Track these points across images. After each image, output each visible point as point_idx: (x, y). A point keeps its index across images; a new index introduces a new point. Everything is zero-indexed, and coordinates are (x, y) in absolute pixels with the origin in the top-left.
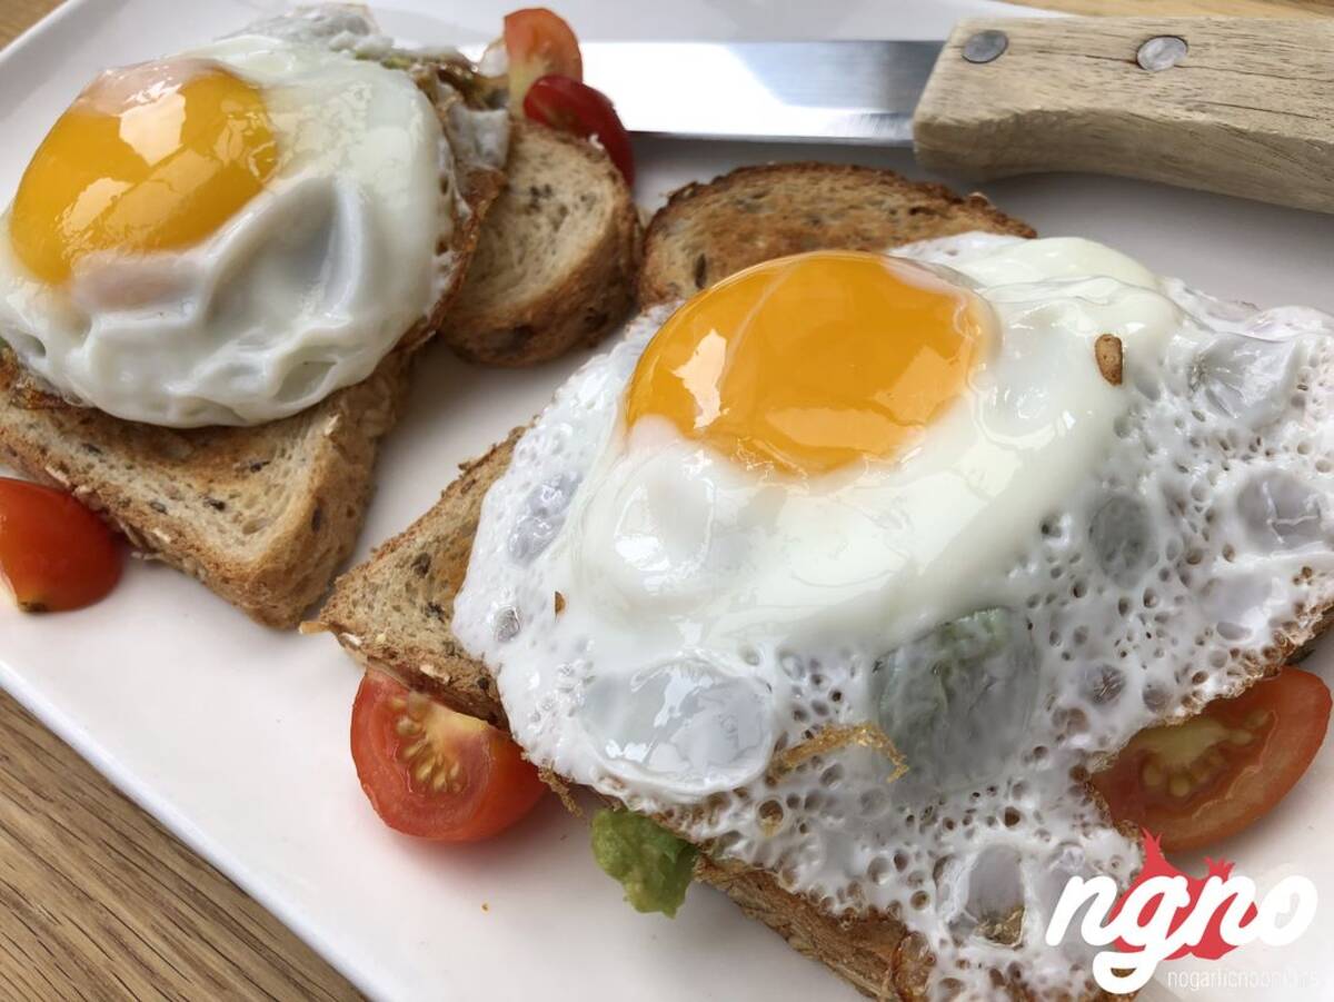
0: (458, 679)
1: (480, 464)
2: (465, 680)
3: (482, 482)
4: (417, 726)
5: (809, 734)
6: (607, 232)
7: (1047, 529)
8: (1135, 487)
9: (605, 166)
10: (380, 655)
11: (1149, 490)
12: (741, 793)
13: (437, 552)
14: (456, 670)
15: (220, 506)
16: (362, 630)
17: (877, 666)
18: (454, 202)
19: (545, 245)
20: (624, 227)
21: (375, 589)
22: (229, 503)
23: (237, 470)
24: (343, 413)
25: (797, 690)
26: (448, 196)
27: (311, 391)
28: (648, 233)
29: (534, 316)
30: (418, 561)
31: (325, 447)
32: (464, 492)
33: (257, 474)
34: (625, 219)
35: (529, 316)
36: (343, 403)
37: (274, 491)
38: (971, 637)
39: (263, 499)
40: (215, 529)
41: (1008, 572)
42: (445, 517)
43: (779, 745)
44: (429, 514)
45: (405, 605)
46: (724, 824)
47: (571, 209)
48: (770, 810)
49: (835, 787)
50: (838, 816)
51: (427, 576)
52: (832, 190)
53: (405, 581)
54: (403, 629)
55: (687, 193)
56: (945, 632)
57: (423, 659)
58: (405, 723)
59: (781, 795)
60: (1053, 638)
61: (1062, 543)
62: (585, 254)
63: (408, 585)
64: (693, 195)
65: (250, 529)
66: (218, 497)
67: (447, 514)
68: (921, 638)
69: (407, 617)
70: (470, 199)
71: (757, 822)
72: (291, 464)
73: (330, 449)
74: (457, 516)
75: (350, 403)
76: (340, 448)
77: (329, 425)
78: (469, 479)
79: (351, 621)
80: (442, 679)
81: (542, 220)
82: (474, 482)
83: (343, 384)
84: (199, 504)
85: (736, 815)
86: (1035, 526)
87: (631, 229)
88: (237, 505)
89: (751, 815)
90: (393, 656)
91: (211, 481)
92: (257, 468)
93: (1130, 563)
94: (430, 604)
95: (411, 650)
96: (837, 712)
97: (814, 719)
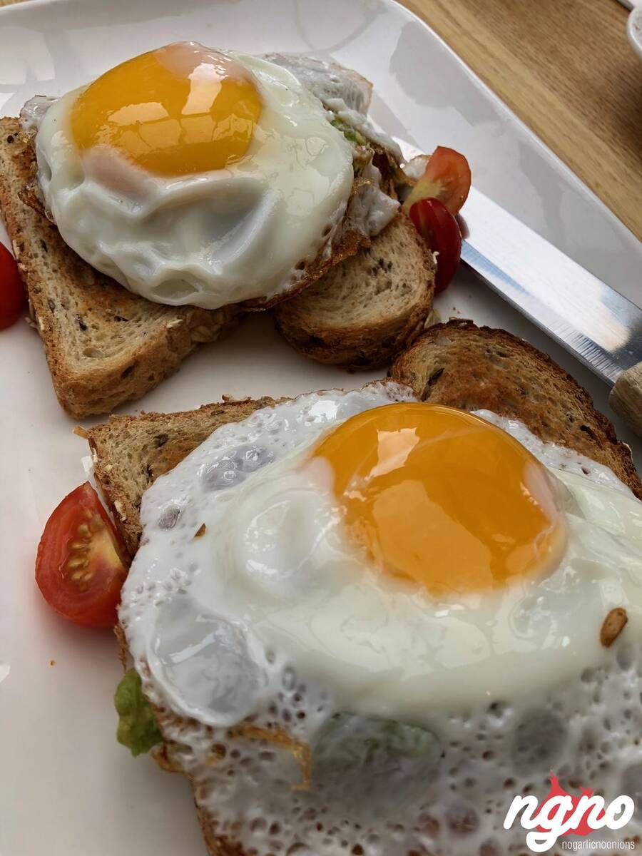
0: (130, 523)
1: (233, 404)
2: (133, 527)
3: (227, 415)
4: (89, 534)
5: (270, 725)
6: (402, 316)
7: (495, 708)
8: (568, 718)
9: (429, 275)
10: (101, 477)
11: (576, 725)
12: (210, 729)
13: (174, 439)
14: (131, 517)
15: (83, 328)
16: (103, 455)
17: (337, 716)
18: (325, 244)
19: (363, 298)
20: (413, 319)
21: (127, 436)
22: (90, 329)
23: (107, 313)
24: (185, 320)
25: (281, 696)
26: (324, 239)
27: (176, 297)
28: (424, 332)
29: (326, 337)
30: (160, 437)
31: (161, 334)
32: (213, 414)
33: (116, 323)
34: (418, 315)
35: (324, 335)
36: (189, 315)
37: (117, 339)
38: (403, 739)
39: (108, 340)
40: (70, 340)
41: (452, 716)
42: (193, 421)
43: (249, 719)
44: (185, 413)
45: (135, 457)
46: (187, 738)
47: (393, 287)
48: (219, 750)
49: (265, 764)
50: (256, 779)
51: (159, 448)
52: (547, 381)
53: (145, 443)
54: (124, 471)
55: (462, 324)
56: (391, 725)
57: (121, 497)
58: (84, 527)
59: (231, 746)
60: (453, 772)
61: (497, 723)
62: (380, 321)
63: (145, 447)
64: (465, 328)
65: (89, 353)
66: (86, 322)
67: (195, 421)
68: (374, 719)
69: (131, 465)
70: (336, 248)
71: (207, 751)
72: (137, 330)
73: (163, 336)
74: (199, 426)
75: (193, 317)
76: (170, 339)
77: (173, 322)
78: (221, 408)
79: (101, 445)
80: (122, 517)
81: (373, 282)
82: (223, 412)
83: (196, 305)
84: (73, 319)
85: (198, 739)
86: (488, 703)
87: (417, 323)
88: (92, 333)
89: (206, 745)
90: (108, 483)
91: (90, 310)
92: (118, 319)
93: (532, 761)
94: (148, 466)
95: (118, 487)
96: (295, 725)
97: (279, 719)
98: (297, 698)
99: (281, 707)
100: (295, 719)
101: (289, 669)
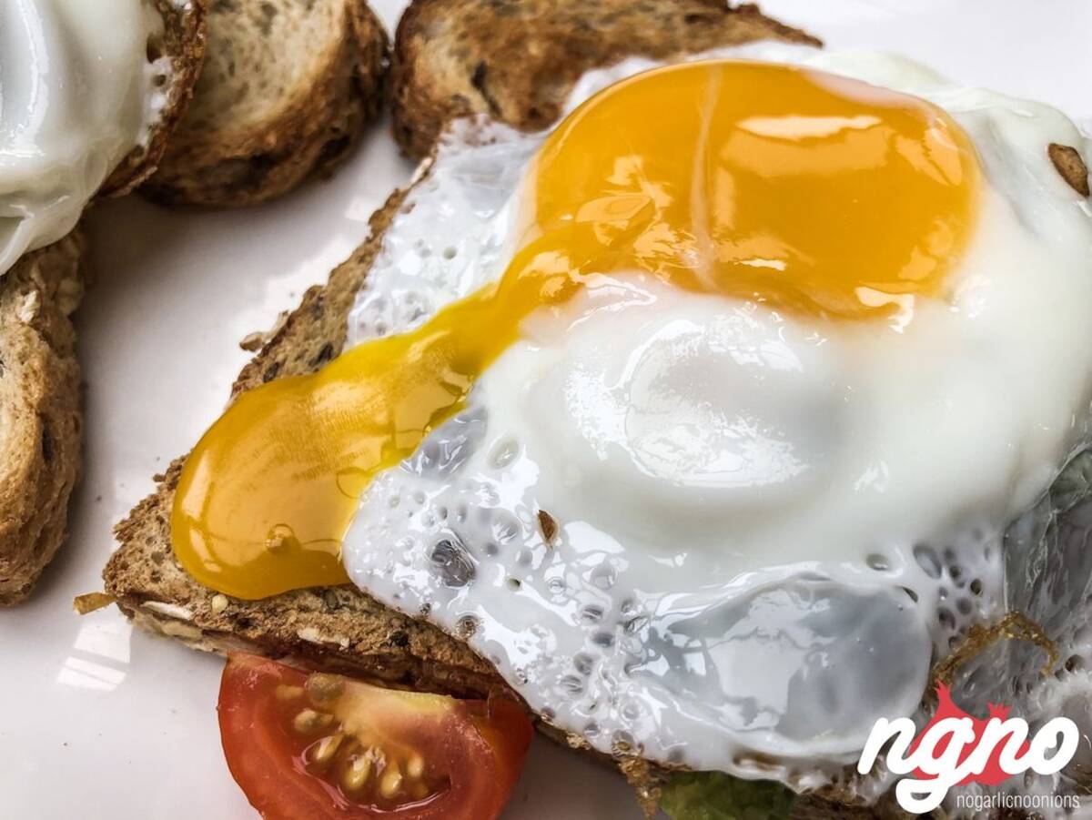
0: (360, 640)
1: (277, 340)
2: (372, 638)
3: (289, 364)
4: (327, 719)
10: (227, 628)
14: (353, 628)
16: (186, 596)
17: (1005, 542)
19: (258, 51)
24: (38, 287)
25: (943, 592)
29: (278, 140)
31: (29, 339)
35: (271, 141)
36: (35, 274)
38: (1074, 489)
43: (933, 661)
47: (280, 8)
57: (297, 622)
58: (305, 717)
73: (36, 342)
75: (43, 273)
76: (47, 337)
77: (25, 307)
78: (267, 363)
79: (161, 585)
80: (339, 646)
81: (244, 20)
82: (279, 365)
90: (248, 624)
96: (978, 606)
97: (961, 620)
98: (955, 573)
99: (949, 604)
100: (974, 599)
101: (919, 550)
